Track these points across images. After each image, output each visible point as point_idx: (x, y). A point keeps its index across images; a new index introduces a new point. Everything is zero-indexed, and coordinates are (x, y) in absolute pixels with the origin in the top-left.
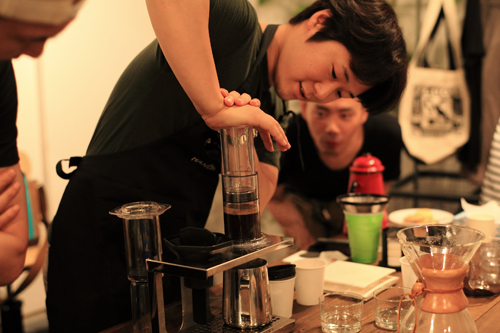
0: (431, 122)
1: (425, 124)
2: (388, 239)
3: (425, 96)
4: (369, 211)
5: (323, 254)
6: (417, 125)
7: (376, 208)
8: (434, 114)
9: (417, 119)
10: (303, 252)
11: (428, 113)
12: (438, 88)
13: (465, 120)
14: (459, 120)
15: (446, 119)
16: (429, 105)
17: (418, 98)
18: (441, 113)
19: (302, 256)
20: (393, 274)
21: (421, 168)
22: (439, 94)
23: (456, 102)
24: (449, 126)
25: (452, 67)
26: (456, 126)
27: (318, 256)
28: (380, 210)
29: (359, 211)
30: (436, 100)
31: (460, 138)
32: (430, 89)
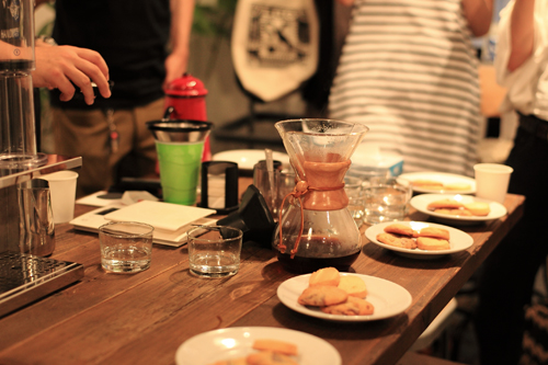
1: (264, 53)
2: (209, 175)
3: (265, 18)
4: (186, 139)
5: (127, 195)
6: (254, 53)
7: (194, 135)
8: (275, 41)
10: (101, 193)
11: (268, 38)
12: (281, 9)
13: (312, 50)
14: (304, 48)
15: (290, 47)
16: (270, 28)
17: (256, 20)
19: (100, 197)
21: (259, 108)
22: (281, 16)
23: (303, 27)
24: (293, 56)
26: (301, 56)
27: (120, 197)
28: (200, 139)
29: (173, 139)
30: (278, 23)
32: (271, 9)
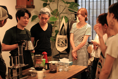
0: (61, 45)
6: (59, 45)
9: (58, 44)
14: (66, 44)
18: (63, 43)
20: (45, 70)
25: (65, 35)
31: (66, 48)
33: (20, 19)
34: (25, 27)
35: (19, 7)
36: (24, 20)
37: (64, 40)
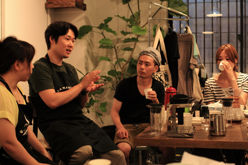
14: (167, 83)
18: (161, 80)
33: (56, 41)
34: (64, 60)
35: (56, 5)
36: (67, 43)
37: (163, 75)
